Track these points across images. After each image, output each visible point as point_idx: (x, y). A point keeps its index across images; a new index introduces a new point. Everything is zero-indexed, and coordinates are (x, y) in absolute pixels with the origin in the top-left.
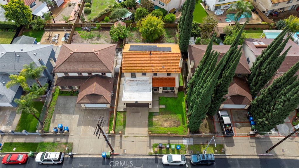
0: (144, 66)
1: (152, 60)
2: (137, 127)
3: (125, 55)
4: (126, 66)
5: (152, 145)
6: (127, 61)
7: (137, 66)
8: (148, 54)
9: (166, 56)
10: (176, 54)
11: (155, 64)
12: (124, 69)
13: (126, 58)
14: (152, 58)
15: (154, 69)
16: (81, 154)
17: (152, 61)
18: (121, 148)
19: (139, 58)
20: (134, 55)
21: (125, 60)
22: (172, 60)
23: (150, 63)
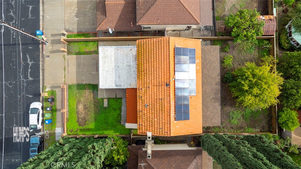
0: (148, 74)
1: (158, 87)
2: (76, 70)
3: (165, 41)
4: (147, 45)
5: (54, 90)
6: (155, 46)
7: (148, 63)
8: (168, 81)
9: (166, 110)
10: (169, 128)
11: (150, 93)
12: (142, 44)
13: (160, 43)
14: (160, 88)
15: (143, 92)
16: (43, 6)
17: (155, 88)
18: (51, 52)
19: (160, 66)
20: (165, 57)
21: (157, 43)
22: (158, 121)
23: (153, 84)
